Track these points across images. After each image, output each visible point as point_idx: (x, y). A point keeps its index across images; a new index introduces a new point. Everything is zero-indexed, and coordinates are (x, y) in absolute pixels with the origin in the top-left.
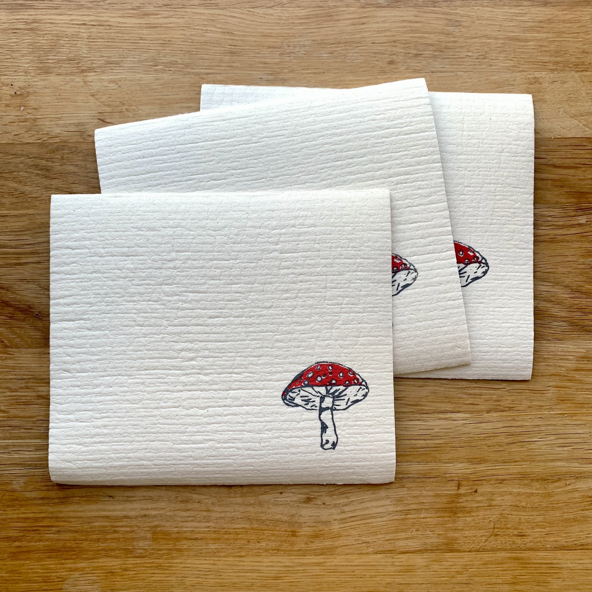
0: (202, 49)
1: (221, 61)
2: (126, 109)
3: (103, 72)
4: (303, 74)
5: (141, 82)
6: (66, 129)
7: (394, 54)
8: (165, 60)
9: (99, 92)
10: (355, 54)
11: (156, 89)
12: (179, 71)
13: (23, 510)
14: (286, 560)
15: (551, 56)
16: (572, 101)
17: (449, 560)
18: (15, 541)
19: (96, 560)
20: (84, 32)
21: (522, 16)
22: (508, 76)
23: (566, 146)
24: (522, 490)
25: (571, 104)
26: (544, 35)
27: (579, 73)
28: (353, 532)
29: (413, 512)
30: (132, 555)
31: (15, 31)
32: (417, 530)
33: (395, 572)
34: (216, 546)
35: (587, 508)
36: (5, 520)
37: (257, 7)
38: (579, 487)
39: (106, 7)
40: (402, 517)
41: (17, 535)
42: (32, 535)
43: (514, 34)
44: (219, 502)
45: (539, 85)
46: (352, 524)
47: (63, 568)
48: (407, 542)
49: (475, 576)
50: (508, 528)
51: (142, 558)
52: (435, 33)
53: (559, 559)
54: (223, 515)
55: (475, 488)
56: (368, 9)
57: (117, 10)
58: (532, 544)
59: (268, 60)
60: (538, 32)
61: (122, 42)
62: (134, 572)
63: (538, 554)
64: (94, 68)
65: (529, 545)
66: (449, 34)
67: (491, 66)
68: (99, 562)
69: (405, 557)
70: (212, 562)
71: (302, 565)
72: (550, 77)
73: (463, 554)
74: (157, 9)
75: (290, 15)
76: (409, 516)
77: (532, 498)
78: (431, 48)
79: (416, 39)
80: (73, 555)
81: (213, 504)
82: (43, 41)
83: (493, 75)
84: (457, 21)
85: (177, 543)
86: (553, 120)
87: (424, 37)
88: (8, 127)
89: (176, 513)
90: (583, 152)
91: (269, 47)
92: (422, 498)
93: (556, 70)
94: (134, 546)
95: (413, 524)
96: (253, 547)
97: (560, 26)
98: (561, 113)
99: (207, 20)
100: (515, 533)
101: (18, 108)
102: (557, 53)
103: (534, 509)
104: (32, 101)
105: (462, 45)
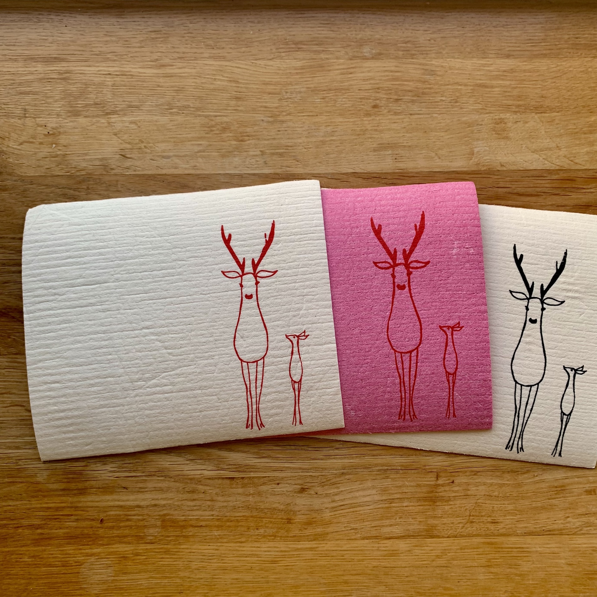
0: (211, 95)
1: (228, 105)
2: (145, 147)
3: (125, 115)
4: (299, 116)
5: (157, 123)
6: (91, 163)
7: (378, 99)
8: (179, 104)
9: (121, 131)
10: (344, 100)
11: (171, 129)
12: (191, 114)
13: (46, 500)
14: (282, 546)
15: (514, 100)
16: (533, 138)
17: (430, 545)
18: (37, 529)
19: (110, 546)
20: (109, 81)
21: (488, 67)
22: (477, 117)
23: (529, 177)
24: (495, 481)
25: (532, 140)
26: (508, 83)
27: (538, 115)
28: (343, 520)
29: (396, 501)
30: (143, 542)
31: (49, 80)
32: (400, 518)
33: (381, 556)
34: (219, 533)
35: (553, 497)
36: (29, 509)
37: (260, 59)
38: (546, 478)
39: (128, 60)
40: (387, 505)
41: (40, 523)
42: (54, 523)
43: (481, 82)
44: (222, 492)
45: (504, 125)
46: (341, 511)
47: (81, 553)
48: (391, 528)
49: (453, 559)
50: (482, 516)
51: (152, 543)
52: (413, 81)
53: (529, 544)
54: (225, 504)
55: (452, 479)
56: (355, 61)
57: (138, 62)
58: (504, 530)
59: (267, 105)
60: (503, 80)
61: (142, 89)
62: (144, 557)
63: (509, 539)
64: (117, 111)
65: (501, 531)
66: (425, 82)
67: (461, 108)
68: (113, 548)
69: (389, 543)
70: (216, 548)
71: (297, 550)
72: (513, 118)
73: (442, 539)
74: (172, 61)
75: (288, 66)
76: (393, 505)
77: (504, 488)
78: (410, 94)
79: (397, 86)
80: (90, 541)
81: (216, 494)
82: (73, 88)
83: (464, 117)
84: (432, 71)
85: (184, 530)
86: (517, 154)
87: (404, 85)
88: (41, 162)
89: (183, 502)
90: (544, 182)
91: (270, 94)
92: (404, 488)
93: (519, 111)
94: (144, 533)
95: (396, 513)
96: (252, 534)
97: (522, 75)
98: (523, 148)
99: (216, 70)
100: (488, 521)
101: (50, 146)
102: (519, 97)
103: (505, 498)
104: (63, 140)
105: (437, 91)
